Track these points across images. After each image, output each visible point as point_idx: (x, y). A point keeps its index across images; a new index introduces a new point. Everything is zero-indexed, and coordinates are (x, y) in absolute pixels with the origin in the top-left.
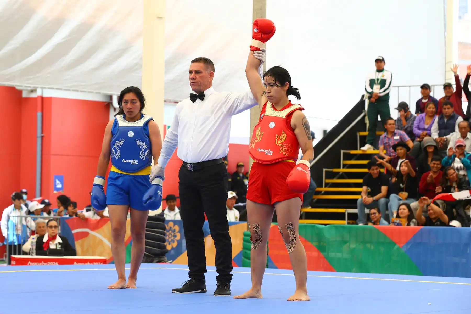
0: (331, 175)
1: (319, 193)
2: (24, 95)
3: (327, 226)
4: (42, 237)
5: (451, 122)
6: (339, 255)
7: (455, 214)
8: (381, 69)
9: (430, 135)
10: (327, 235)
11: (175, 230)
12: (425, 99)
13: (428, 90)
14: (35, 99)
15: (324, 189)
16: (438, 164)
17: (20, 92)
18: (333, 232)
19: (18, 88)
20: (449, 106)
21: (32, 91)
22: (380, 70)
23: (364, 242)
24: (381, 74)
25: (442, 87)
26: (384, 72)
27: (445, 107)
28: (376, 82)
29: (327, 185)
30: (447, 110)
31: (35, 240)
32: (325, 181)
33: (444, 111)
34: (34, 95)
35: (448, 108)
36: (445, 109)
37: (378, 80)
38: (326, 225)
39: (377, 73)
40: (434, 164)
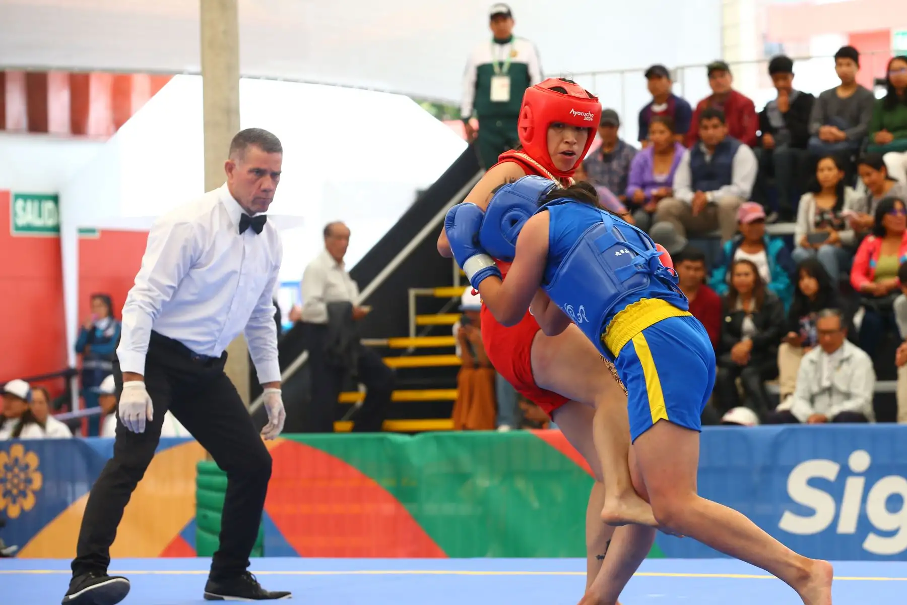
0: (428, 306)
1: (401, 352)
3: (418, 437)
5: (722, 160)
6: (448, 509)
7: (741, 390)
8: (505, 36)
9: (670, 194)
10: (416, 459)
11: (27, 466)
12: (660, 103)
13: (664, 80)
15: (413, 342)
16: (696, 269)
18: (432, 449)
20: (715, 121)
22: (502, 39)
23: (509, 475)
24: (507, 48)
25: (705, 71)
26: (516, 44)
27: (705, 122)
28: (497, 69)
29: (421, 330)
30: (711, 132)
32: (414, 320)
33: (703, 133)
35: (715, 127)
36: (706, 128)
37: (501, 64)
38: (412, 433)
39: (497, 47)
40: (688, 268)
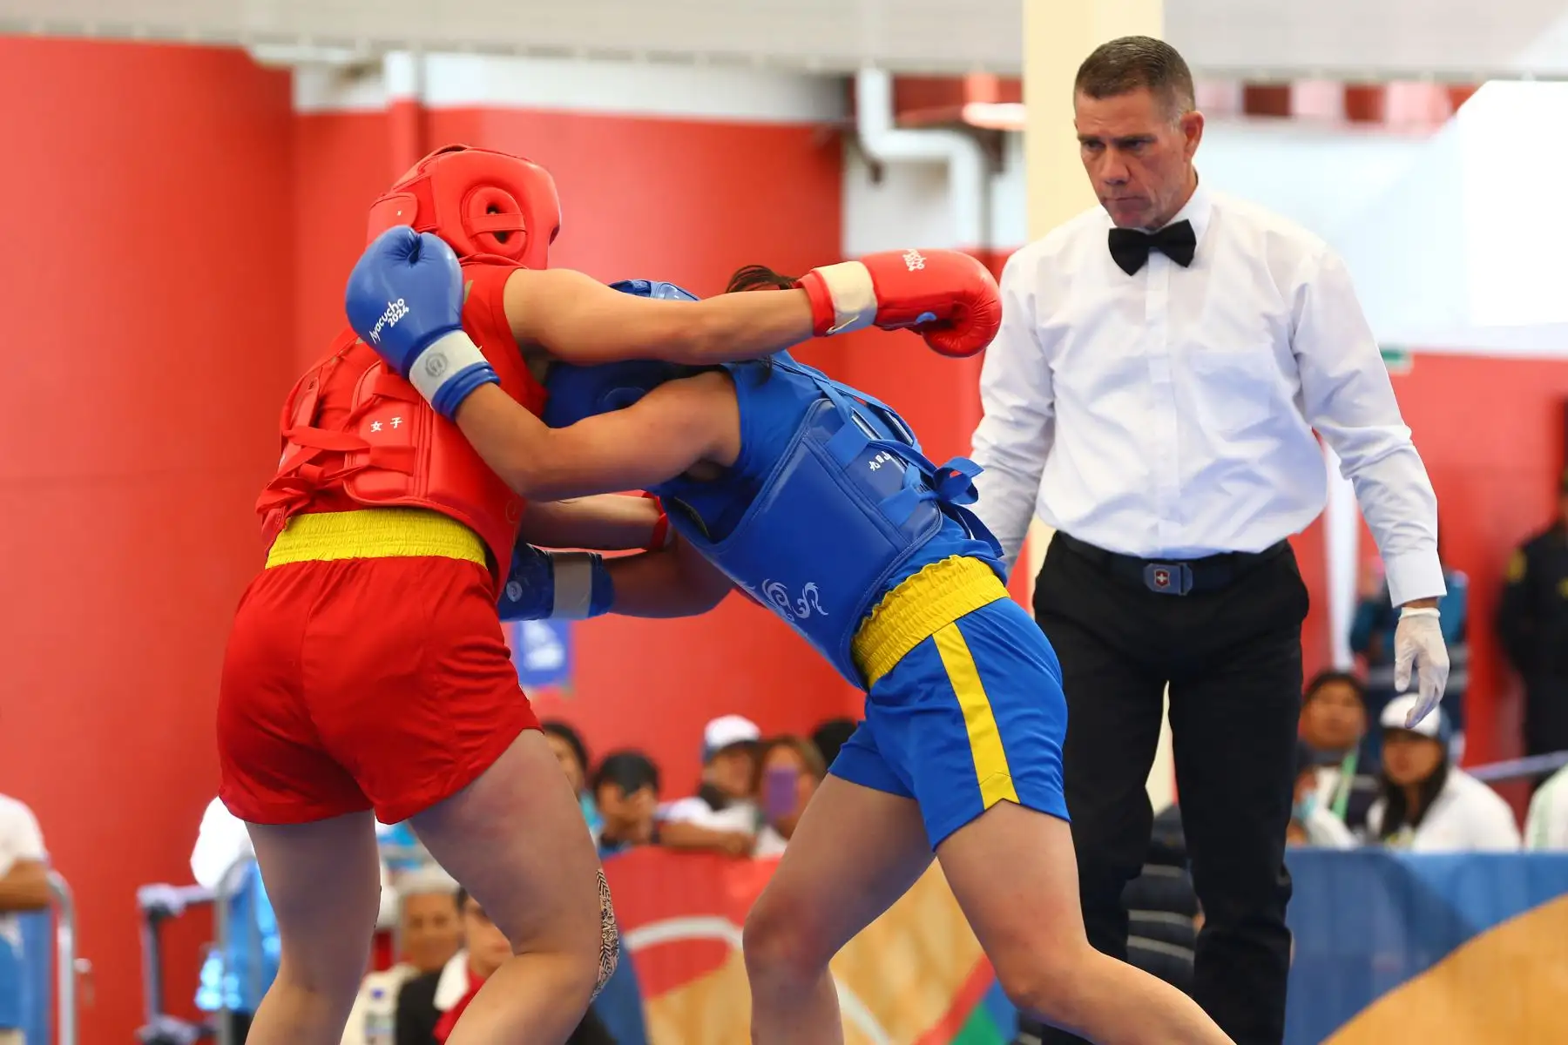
2: (309, 96)
4: (428, 983)
14: (377, 122)
17: (280, 80)
19: (267, 54)
21: (357, 73)
31: (386, 1007)
34: (366, 98)
